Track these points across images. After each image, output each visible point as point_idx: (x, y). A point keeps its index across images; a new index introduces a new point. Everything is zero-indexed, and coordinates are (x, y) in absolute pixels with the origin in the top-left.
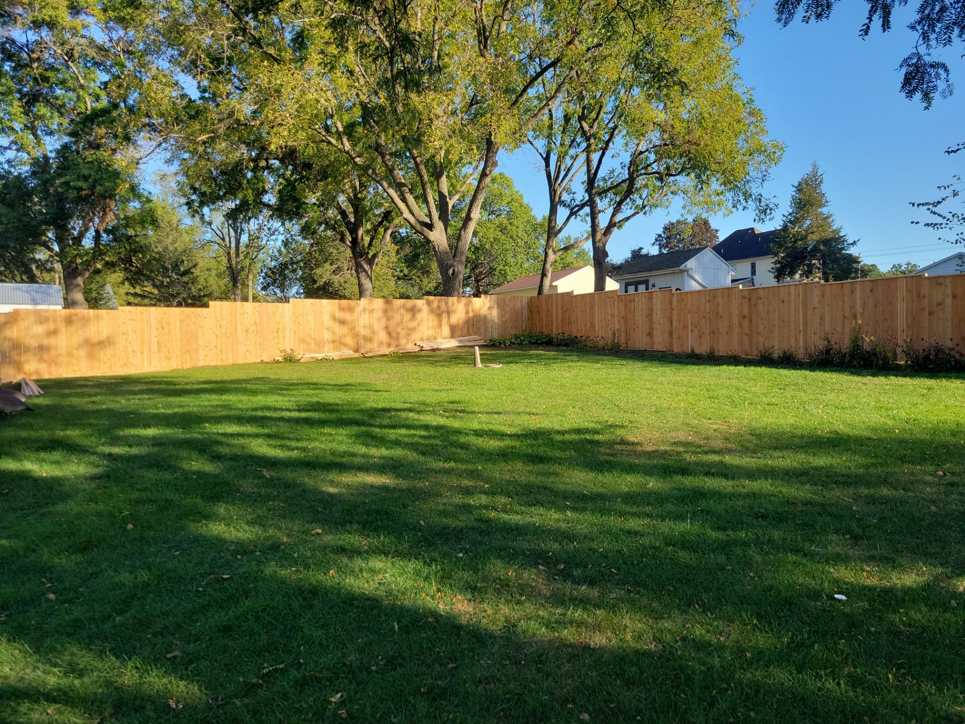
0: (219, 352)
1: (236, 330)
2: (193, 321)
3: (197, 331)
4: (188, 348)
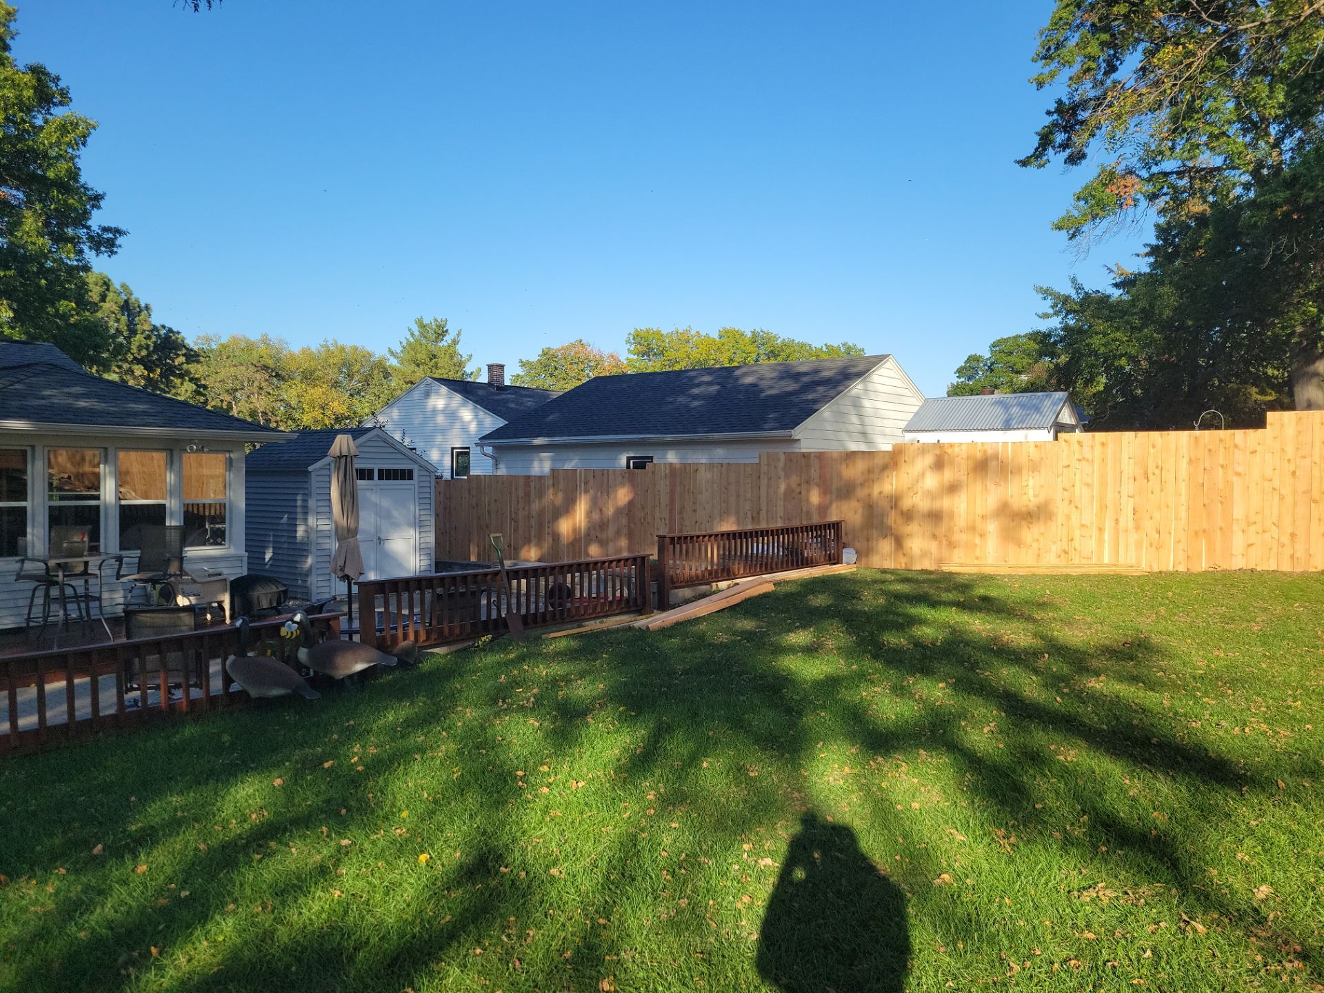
2: (1221, 462)
3: (1230, 485)
4: (1205, 526)
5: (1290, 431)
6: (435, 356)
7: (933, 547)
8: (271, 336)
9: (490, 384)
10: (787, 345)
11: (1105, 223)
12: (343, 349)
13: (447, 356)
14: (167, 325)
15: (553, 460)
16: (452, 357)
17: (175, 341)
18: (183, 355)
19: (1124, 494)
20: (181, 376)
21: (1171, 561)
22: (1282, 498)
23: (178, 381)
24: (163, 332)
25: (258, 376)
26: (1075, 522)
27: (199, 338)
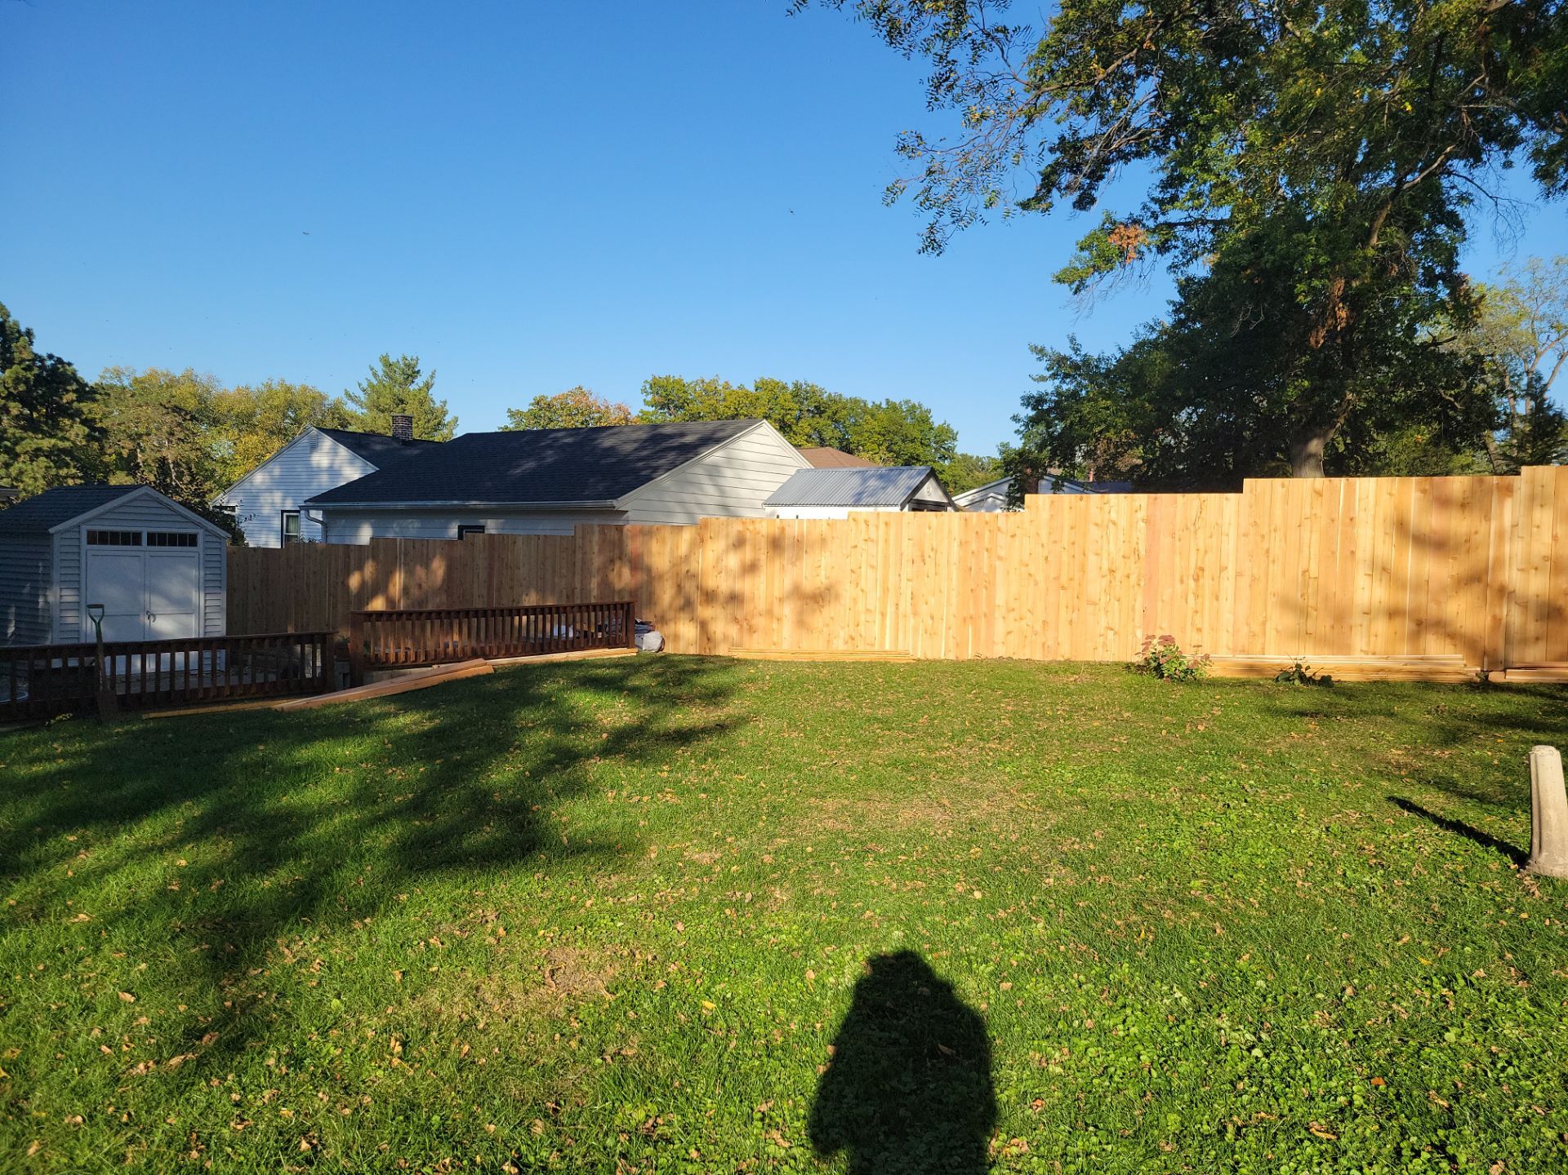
0: (1038, 627)
1: (1083, 570)
2: (987, 545)
3: (993, 569)
4: (972, 612)
5: (1045, 515)
6: (402, 401)
7: (733, 631)
8: (196, 372)
9: (394, 438)
10: (833, 400)
11: (1109, 278)
12: (288, 390)
13: (416, 402)
14: (57, 354)
15: (374, 527)
16: (421, 404)
17: (64, 374)
18: (74, 391)
19: (904, 577)
20: (71, 417)
21: (942, 649)
22: (1036, 583)
23: (67, 422)
24: (49, 363)
25: (168, 418)
26: (861, 606)
27: (107, 370)
